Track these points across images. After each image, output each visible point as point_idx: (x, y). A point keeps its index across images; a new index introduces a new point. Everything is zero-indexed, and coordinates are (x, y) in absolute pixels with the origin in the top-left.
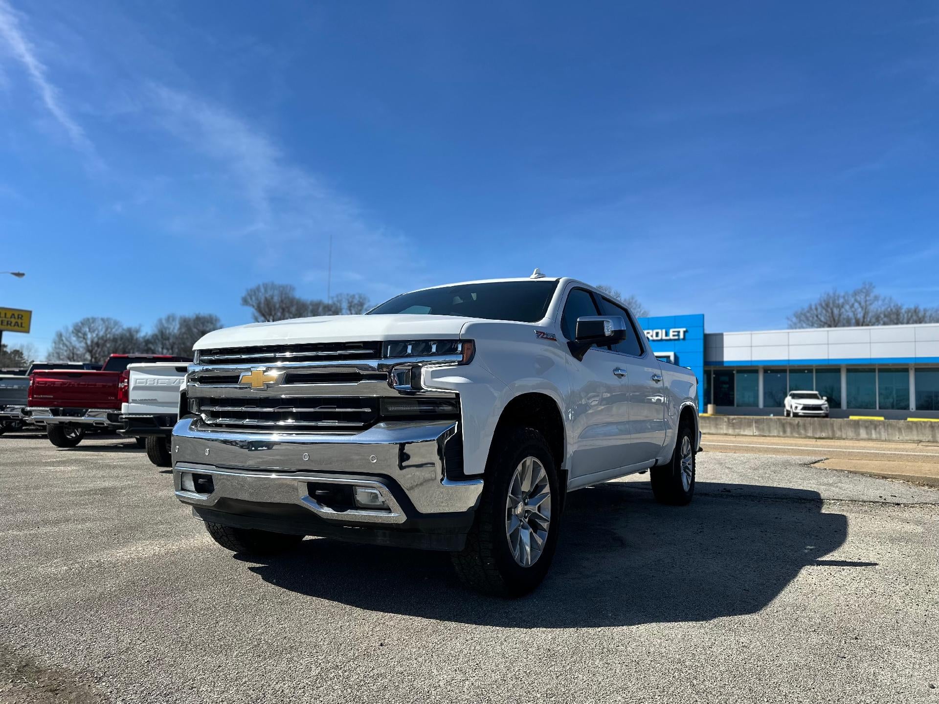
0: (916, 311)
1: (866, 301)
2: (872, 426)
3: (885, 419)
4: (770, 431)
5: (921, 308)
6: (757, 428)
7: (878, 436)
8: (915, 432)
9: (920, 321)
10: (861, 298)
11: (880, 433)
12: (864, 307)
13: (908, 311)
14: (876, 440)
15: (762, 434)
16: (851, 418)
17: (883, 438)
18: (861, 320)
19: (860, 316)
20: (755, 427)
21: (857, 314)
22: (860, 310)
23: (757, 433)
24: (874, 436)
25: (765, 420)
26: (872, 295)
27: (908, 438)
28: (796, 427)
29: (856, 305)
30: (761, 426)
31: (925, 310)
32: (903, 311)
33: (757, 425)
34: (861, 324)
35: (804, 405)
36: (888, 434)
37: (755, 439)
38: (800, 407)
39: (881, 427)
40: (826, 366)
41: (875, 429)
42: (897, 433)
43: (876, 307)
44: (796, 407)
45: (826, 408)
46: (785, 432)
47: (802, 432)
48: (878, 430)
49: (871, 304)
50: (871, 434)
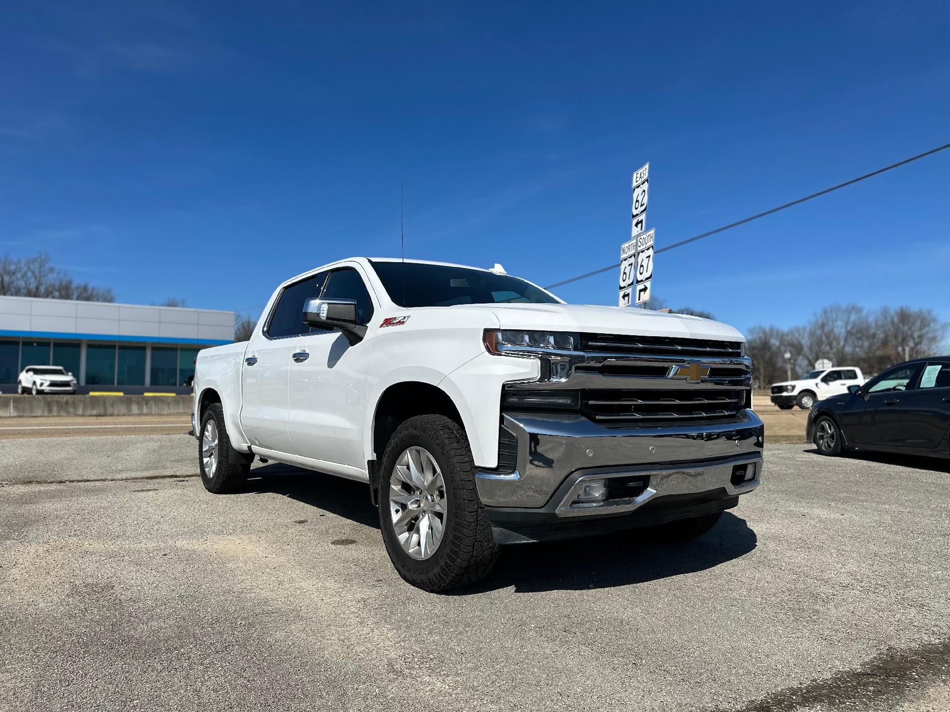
0: (85, 289)
1: (40, 272)
2: (144, 402)
3: (124, 394)
4: (32, 411)
5: (90, 286)
6: (15, 408)
7: (149, 411)
8: (181, 406)
9: (88, 299)
10: (35, 267)
11: (151, 408)
12: (38, 278)
13: (78, 288)
14: (147, 415)
15: (21, 414)
16: (92, 394)
17: (153, 412)
18: (34, 290)
19: (33, 286)
20: (14, 407)
21: (30, 284)
22: (33, 280)
23: (15, 414)
24: (145, 411)
25: (26, 399)
26: (47, 266)
27: (175, 411)
28: (64, 405)
29: (29, 274)
30: (21, 406)
31: (93, 289)
32: (74, 286)
33: (15, 405)
34: (32, 294)
35: (51, 381)
36: (158, 409)
37: (14, 421)
38: (48, 383)
39: (152, 402)
40: (73, 340)
41: (147, 404)
42: (166, 408)
43: (51, 279)
44: (42, 384)
45: (75, 384)
46: (50, 411)
47: (71, 410)
48: (149, 405)
49: (45, 276)
50: (143, 409)
